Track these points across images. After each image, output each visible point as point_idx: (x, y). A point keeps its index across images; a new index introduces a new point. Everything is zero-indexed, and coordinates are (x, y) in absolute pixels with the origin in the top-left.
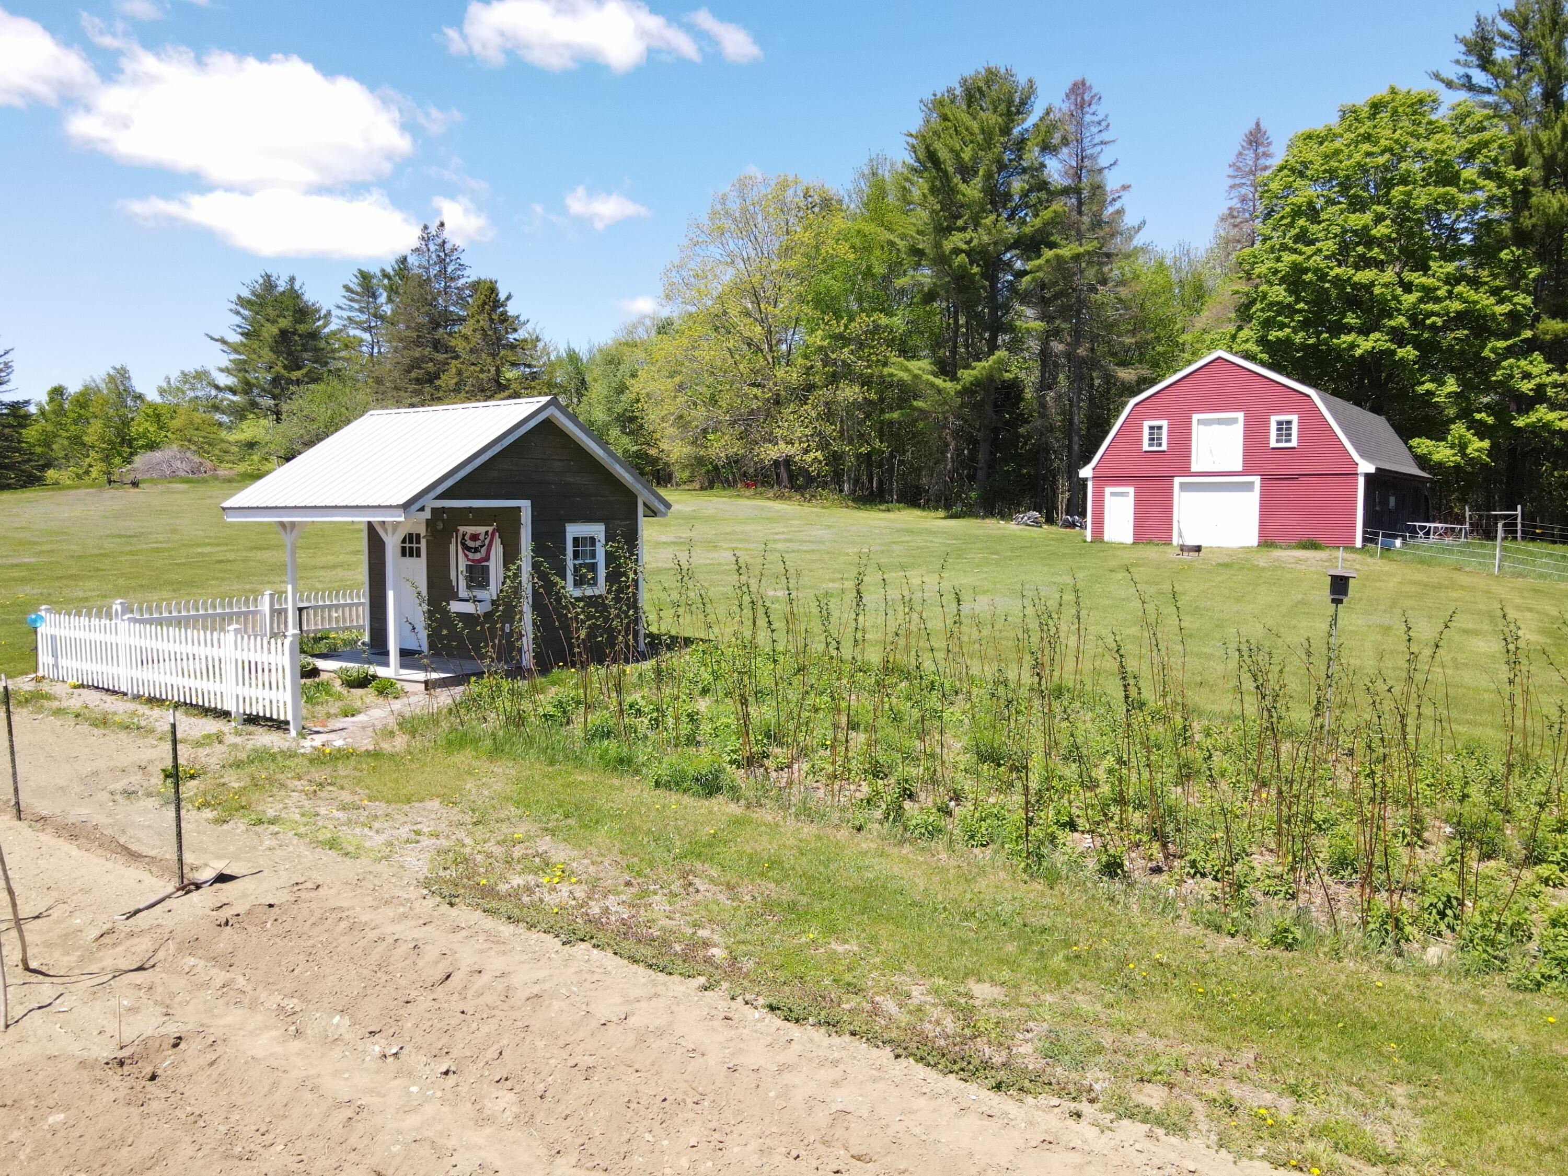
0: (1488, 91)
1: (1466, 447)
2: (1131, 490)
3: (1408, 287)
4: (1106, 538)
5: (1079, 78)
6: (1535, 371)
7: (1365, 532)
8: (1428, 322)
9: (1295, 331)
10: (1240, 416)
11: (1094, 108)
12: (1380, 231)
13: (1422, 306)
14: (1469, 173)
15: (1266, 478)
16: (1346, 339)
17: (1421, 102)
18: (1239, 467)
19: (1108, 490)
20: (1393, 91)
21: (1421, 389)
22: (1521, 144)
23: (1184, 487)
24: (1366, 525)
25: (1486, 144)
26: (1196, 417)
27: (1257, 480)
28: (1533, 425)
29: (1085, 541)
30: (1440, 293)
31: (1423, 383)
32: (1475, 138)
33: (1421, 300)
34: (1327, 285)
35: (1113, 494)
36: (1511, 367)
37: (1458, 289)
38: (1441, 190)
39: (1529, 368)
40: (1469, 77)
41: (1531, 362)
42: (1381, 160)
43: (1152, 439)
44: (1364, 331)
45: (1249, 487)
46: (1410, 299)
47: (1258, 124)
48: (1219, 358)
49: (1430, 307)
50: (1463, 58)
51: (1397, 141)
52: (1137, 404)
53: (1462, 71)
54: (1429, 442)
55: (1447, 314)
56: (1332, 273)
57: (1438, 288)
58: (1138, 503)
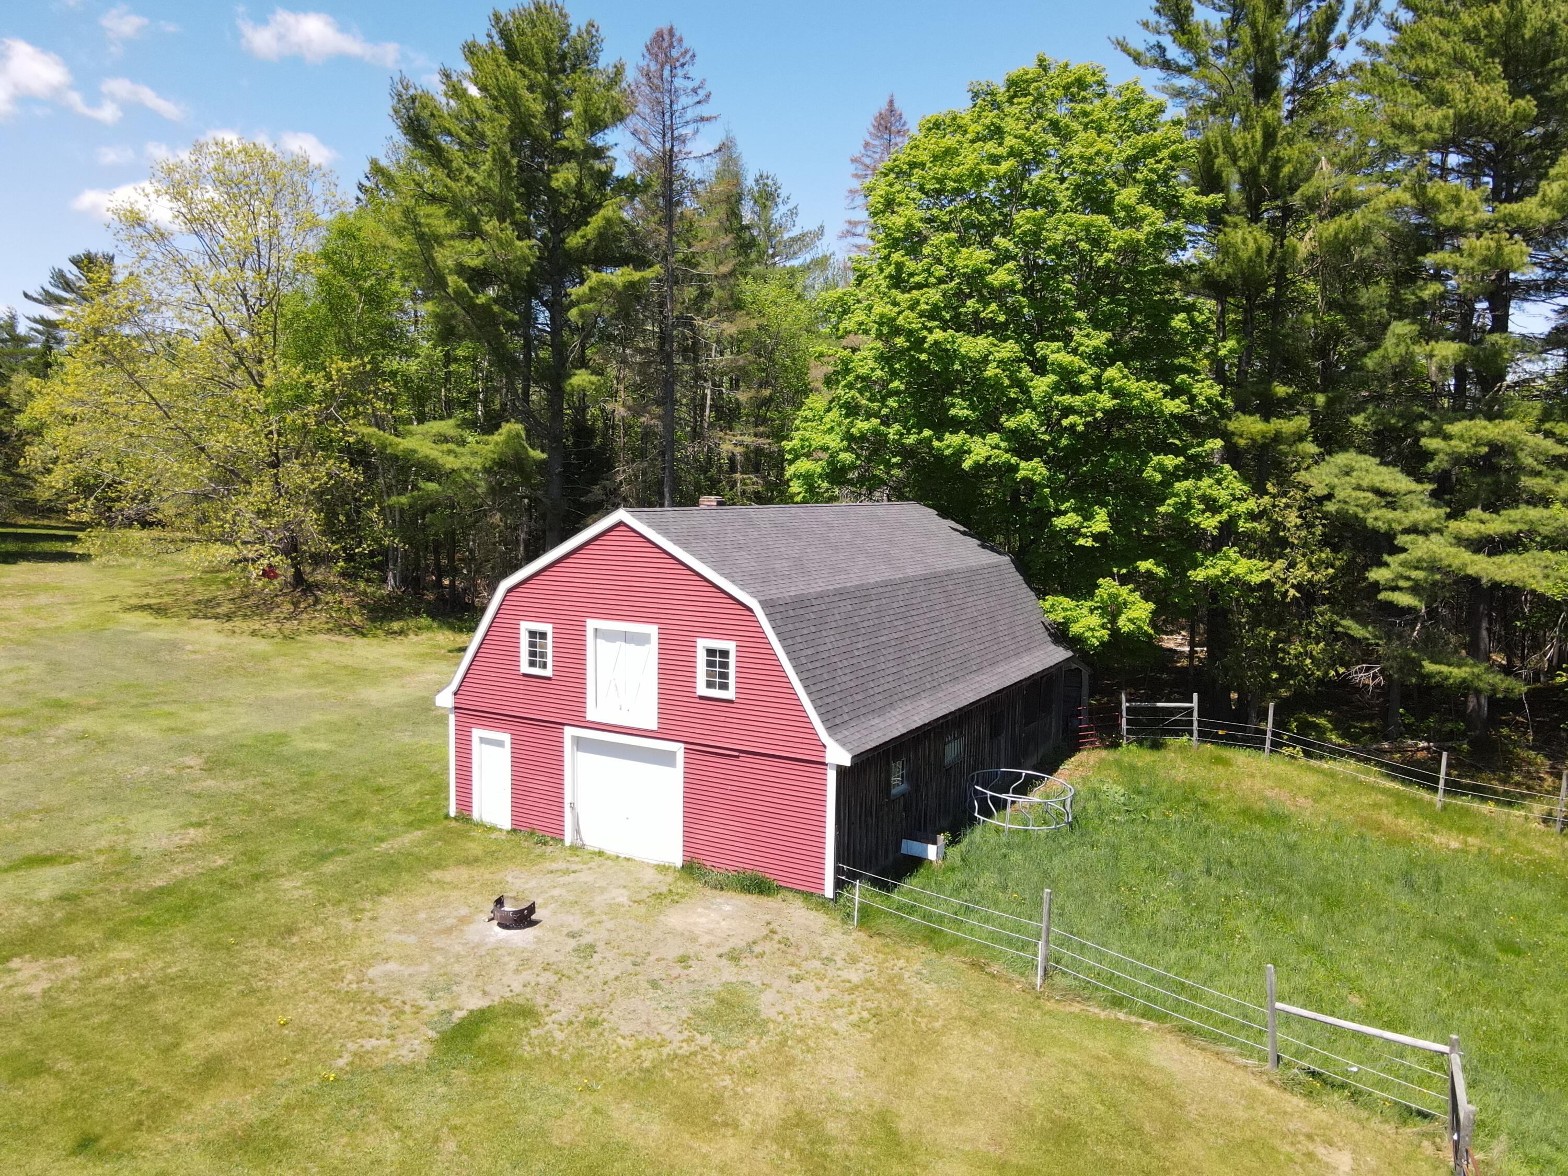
0: (1184, 71)
1: (1120, 613)
2: (506, 738)
3: (1040, 367)
4: (476, 815)
5: (665, 26)
6: (1223, 496)
7: (838, 870)
8: (1065, 422)
9: (886, 422)
10: (652, 630)
11: (689, 69)
12: (1000, 277)
13: (1056, 398)
14: (1128, 195)
15: (694, 749)
16: (953, 440)
17: (1081, 83)
18: (652, 723)
19: (477, 733)
20: (1043, 66)
21: (1061, 522)
22: (1210, 152)
23: (579, 743)
24: (839, 858)
25: (1152, 151)
26: (592, 624)
27: (678, 749)
28: (1216, 581)
29: (447, 817)
30: (1084, 379)
31: (1064, 513)
32: (1140, 140)
33: (1056, 388)
34: (923, 357)
35: (483, 740)
36: (1188, 493)
37: (1111, 372)
38: (1085, 218)
39: (1216, 492)
40: (1162, 49)
41: (1219, 482)
42: (1004, 167)
43: (533, 654)
44: (977, 428)
45: (666, 759)
46: (1041, 385)
47: (891, 103)
48: (621, 523)
49: (1067, 399)
50: (1153, 18)
51: (1029, 141)
52: (510, 590)
53: (1153, 39)
54: (1066, 602)
55: (1092, 411)
56: (931, 339)
57: (1082, 371)
58: (517, 761)
